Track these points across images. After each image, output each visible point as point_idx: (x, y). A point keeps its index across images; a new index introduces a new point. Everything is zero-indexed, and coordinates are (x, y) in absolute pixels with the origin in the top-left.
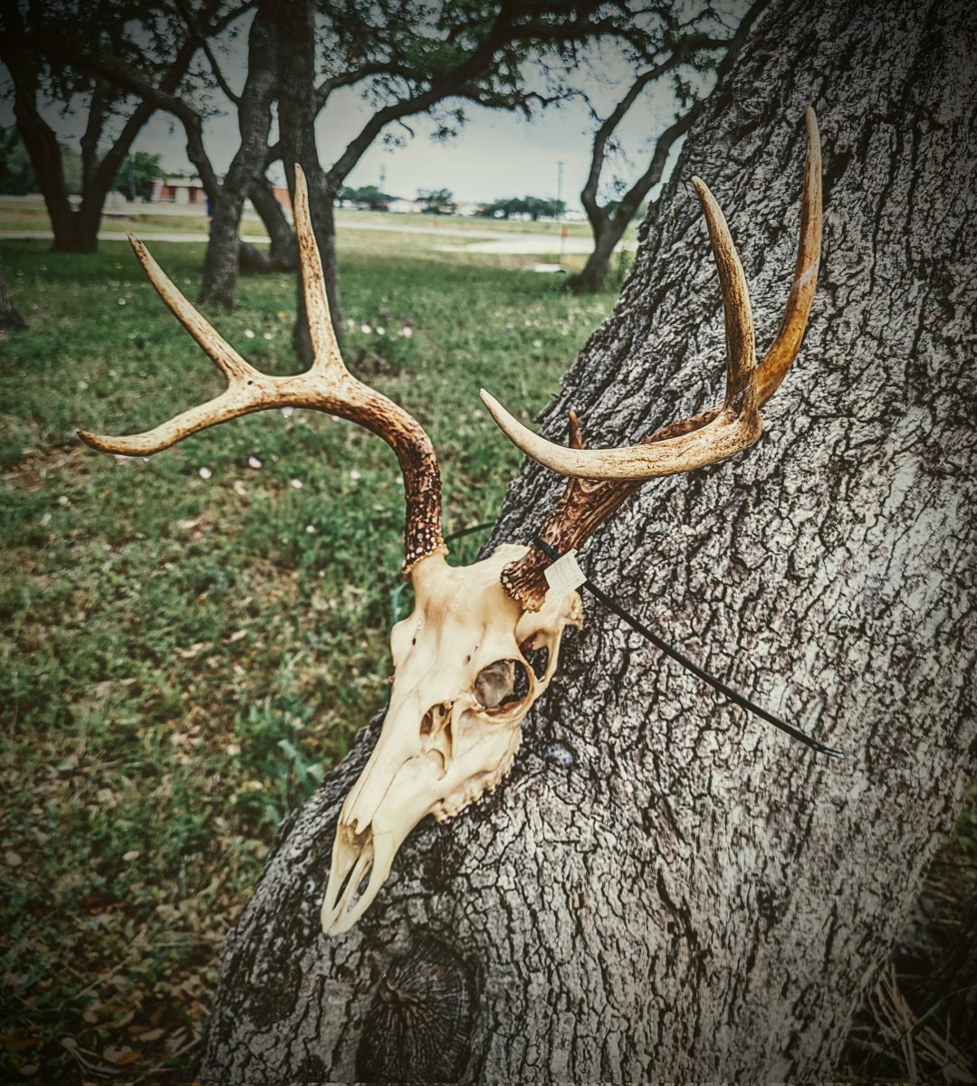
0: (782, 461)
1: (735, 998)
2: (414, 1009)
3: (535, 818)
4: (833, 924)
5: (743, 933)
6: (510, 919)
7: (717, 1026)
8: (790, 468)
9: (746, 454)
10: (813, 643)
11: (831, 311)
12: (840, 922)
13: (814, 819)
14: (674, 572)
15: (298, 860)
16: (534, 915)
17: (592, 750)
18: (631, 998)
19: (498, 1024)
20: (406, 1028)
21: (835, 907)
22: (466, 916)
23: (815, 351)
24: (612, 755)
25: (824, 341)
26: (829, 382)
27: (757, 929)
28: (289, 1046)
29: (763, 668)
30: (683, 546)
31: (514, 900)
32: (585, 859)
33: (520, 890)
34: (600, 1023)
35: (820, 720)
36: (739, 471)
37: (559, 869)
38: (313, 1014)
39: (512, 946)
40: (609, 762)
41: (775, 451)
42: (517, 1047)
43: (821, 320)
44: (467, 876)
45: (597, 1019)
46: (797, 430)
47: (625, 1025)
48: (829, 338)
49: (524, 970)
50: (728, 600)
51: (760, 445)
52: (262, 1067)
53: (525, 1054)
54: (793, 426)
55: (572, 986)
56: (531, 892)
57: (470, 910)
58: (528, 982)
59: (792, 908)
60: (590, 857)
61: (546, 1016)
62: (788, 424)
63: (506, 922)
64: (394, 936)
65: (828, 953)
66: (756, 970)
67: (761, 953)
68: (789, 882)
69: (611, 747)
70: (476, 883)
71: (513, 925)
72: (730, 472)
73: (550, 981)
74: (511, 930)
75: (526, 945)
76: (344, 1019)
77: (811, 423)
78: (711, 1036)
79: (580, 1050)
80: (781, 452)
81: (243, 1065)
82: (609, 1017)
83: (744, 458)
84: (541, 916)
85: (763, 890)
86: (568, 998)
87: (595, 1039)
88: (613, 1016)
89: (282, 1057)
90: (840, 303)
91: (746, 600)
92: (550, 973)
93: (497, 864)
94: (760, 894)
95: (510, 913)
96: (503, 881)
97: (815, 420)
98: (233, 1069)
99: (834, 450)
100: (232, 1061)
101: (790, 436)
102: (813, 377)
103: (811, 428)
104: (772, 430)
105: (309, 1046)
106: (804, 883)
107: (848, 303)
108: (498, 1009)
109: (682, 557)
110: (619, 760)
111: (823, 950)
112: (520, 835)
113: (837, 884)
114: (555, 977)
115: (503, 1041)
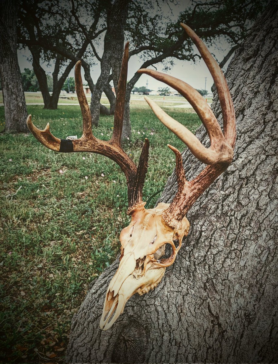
0: (256, 170)
1: (236, 347)
2: (130, 343)
3: (168, 283)
4: (272, 326)
5: (239, 326)
6: (158, 315)
7: (229, 356)
8: (258, 172)
9: (243, 168)
10: (265, 231)
11: (274, 119)
12: (275, 325)
13: (265, 290)
14: (218, 206)
15: (94, 293)
16: (166, 314)
17: (188, 263)
18: (197, 343)
19: (153, 348)
20: (127, 348)
21: (273, 320)
22: (145, 313)
23: (268, 133)
24: (195, 265)
25: (271, 130)
26: (273, 143)
27: (244, 325)
28: (90, 351)
29: (247, 239)
30: (221, 198)
31: (159, 309)
32: (183, 298)
33: (162, 306)
34: (186, 350)
35: (267, 257)
36: (240, 173)
37: (175, 300)
38: (98, 341)
39: (158, 324)
40: (193, 267)
41: (253, 167)
42: (159, 355)
43: (271, 122)
44: (145, 301)
45: (185, 349)
46: (261, 160)
47: (194, 351)
48: (273, 129)
49: (162, 332)
50: (235, 216)
51: (248, 165)
52: (82, 357)
53: (161, 358)
54: (260, 158)
55: (177, 337)
56: (165, 307)
57: (146, 311)
58: (163, 336)
59: (257, 319)
60: (185, 297)
61: (168, 346)
62: (258, 158)
63: (157, 316)
64: (123, 319)
65: (270, 335)
66: (243, 339)
67: (245, 333)
68: (256, 310)
69: (194, 262)
70: (148, 303)
71: (159, 317)
72: (237, 173)
73: (170, 335)
74: (158, 319)
75: (163, 323)
76: (108, 344)
77: (266, 158)
78: (226, 359)
79: (179, 358)
80: (255, 167)
81: (76, 356)
82: (189, 348)
83: (242, 169)
84: (168, 314)
85: (246, 312)
86: (176, 341)
87: (184, 355)
88: (190, 348)
89: (88, 355)
91: (242, 216)
92: (170, 333)
93: (155, 298)
94: (245, 314)
95: (158, 313)
96: (156, 303)
97: (267, 156)
98: (74, 357)
99: (274, 167)
100: (73, 355)
101: (259, 162)
102: (267, 142)
103: (266, 159)
104: (252, 160)
105: (96, 352)
106: (261, 311)
108: (154, 344)
109: (220, 201)
110: (197, 267)
111: (269, 334)
112: (163, 288)
113: (274, 312)
114: (172, 334)
115: (155, 354)
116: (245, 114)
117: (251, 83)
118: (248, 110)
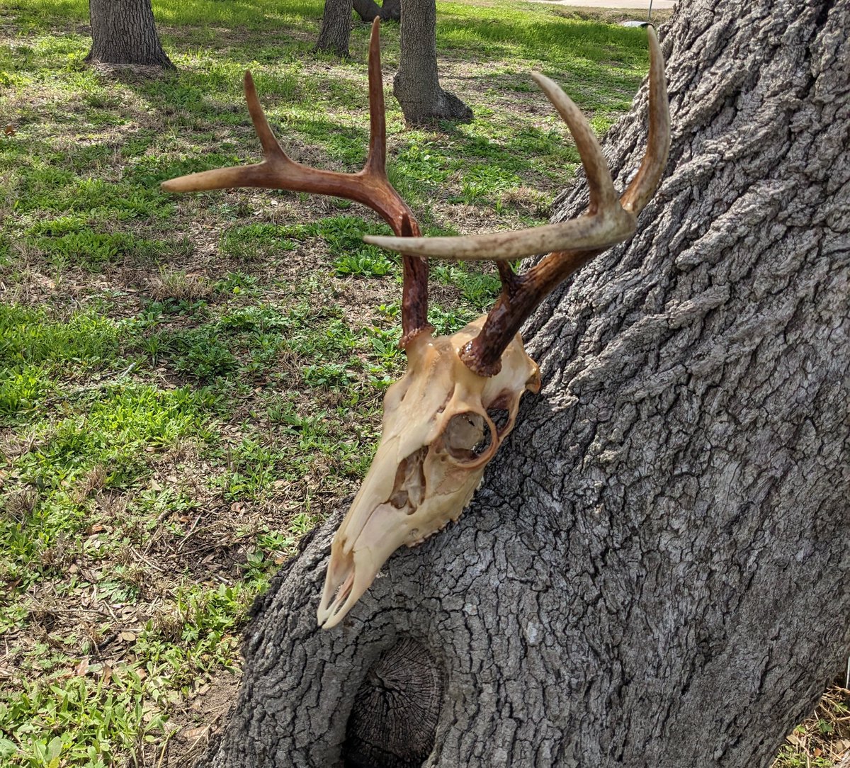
0: (755, 264)
1: (668, 716)
2: (396, 695)
3: (501, 558)
4: (768, 664)
5: (679, 666)
6: (471, 639)
7: (648, 739)
8: (761, 270)
9: (722, 256)
10: (768, 428)
11: (817, 126)
12: (774, 663)
13: (757, 576)
14: (646, 357)
15: (310, 568)
16: (490, 638)
17: (556, 505)
18: (566, 713)
19: (456, 721)
20: (388, 709)
21: (771, 650)
22: (438, 631)
23: (798, 163)
24: (573, 511)
25: (806, 154)
26: (807, 193)
27: (693, 664)
28: (295, 711)
29: (717, 447)
30: (656, 335)
31: (475, 624)
32: (538, 598)
33: (481, 618)
34: (536, 731)
35: (769, 493)
36: (713, 272)
37: (515, 604)
38: (314, 688)
39: (471, 660)
40: (570, 517)
41: (749, 256)
42: (468, 740)
43: (806, 134)
44: (440, 600)
45: (534, 728)
46: (772, 237)
47: (558, 735)
48: (811, 152)
49: (479, 681)
50: (691, 386)
51: (735, 249)
52: (274, 724)
53: (473, 747)
54: (769, 232)
55: (515, 699)
56: (490, 619)
57: (441, 626)
58: (481, 691)
59: (729, 650)
60: (542, 596)
61: (493, 719)
62: (763, 233)
63: (468, 640)
64: (381, 637)
65: (761, 686)
66: (688, 695)
67: (696, 682)
68: (727, 627)
69: (574, 504)
70: (447, 606)
71: (473, 643)
72: (704, 272)
73: (498, 692)
74: (471, 648)
75: (482, 661)
76: (340, 695)
77: (786, 232)
78: (640, 746)
79: (518, 750)
80: (754, 256)
81: (260, 721)
82: (544, 727)
83: (720, 261)
84: (496, 640)
85: (702, 632)
86: (511, 707)
87: (531, 743)
88: (548, 726)
89: (289, 719)
90: (826, 120)
91: (709, 387)
92: (499, 685)
93: (465, 593)
94: (698, 637)
95: (471, 633)
96: (469, 608)
97: (790, 229)
98: (253, 722)
99: (806, 257)
100: (252, 716)
101: (764, 242)
102: (793, 188)
103: (785, 236)
104: (747, 236)
105: (310, 713)
106: (742, 629)
107: (835, 120)
108: (457, 709)
109: (654, 345)
110: (579, 517)
111: (757, 684)
112: (487, 571)
113: (774, 632)
114: (502, 689)
115: (458, 734)
116: (740, 106)
117: (763, 18)
118: (749, 96)
